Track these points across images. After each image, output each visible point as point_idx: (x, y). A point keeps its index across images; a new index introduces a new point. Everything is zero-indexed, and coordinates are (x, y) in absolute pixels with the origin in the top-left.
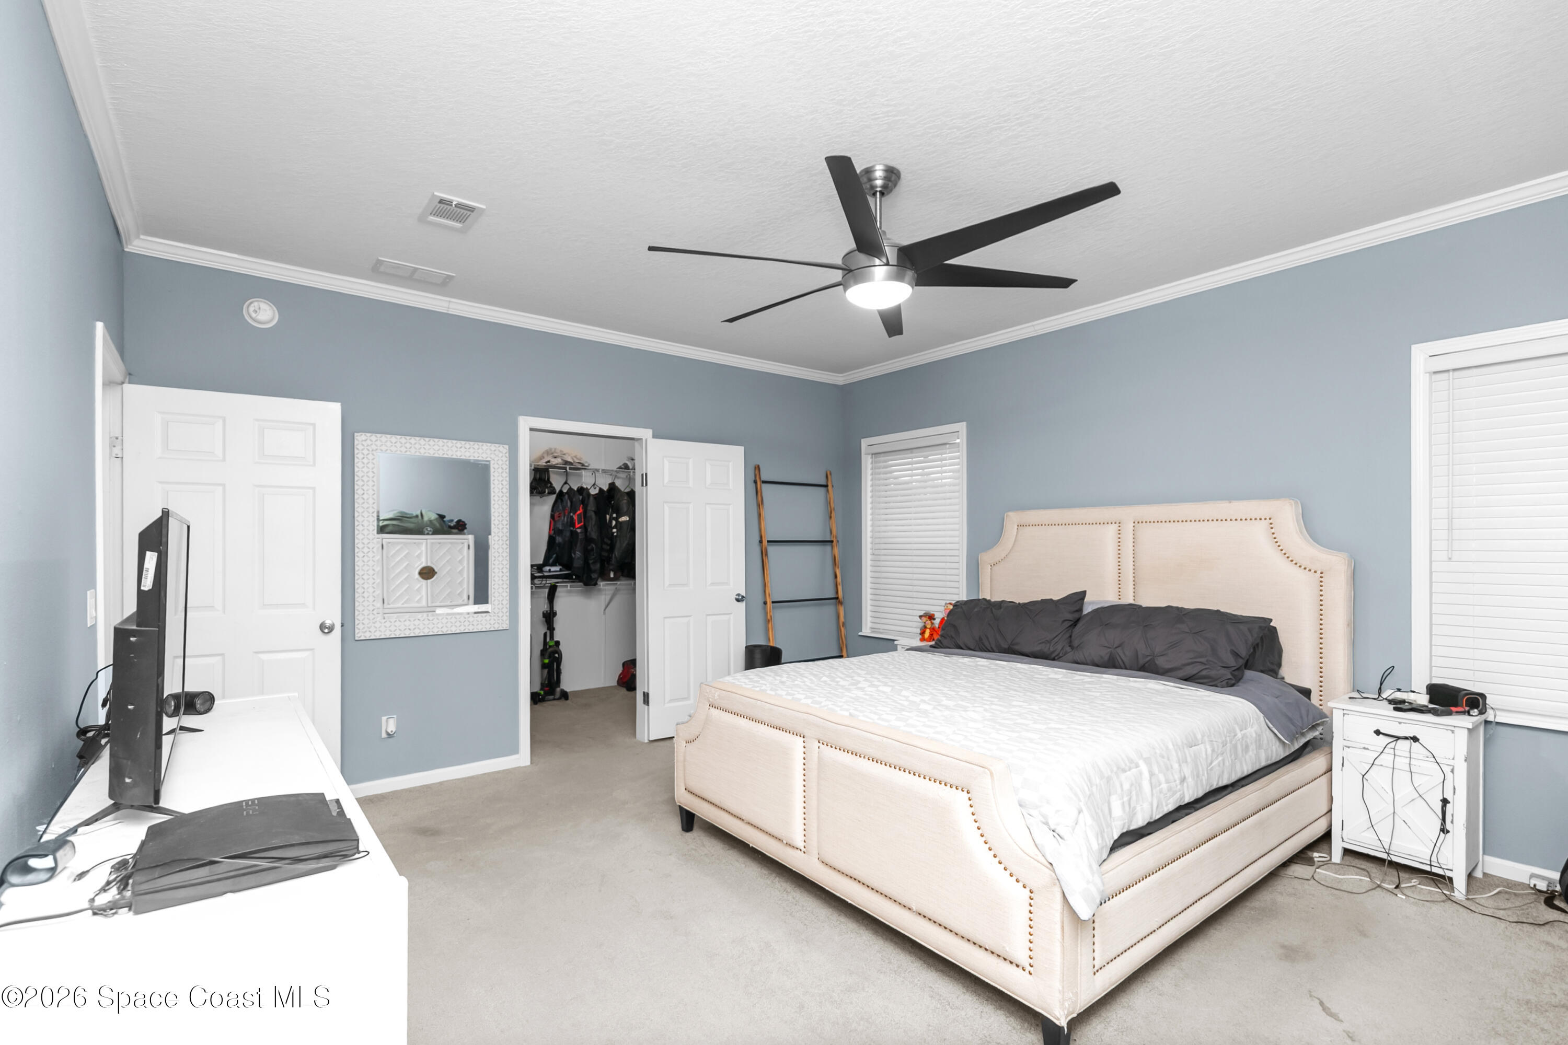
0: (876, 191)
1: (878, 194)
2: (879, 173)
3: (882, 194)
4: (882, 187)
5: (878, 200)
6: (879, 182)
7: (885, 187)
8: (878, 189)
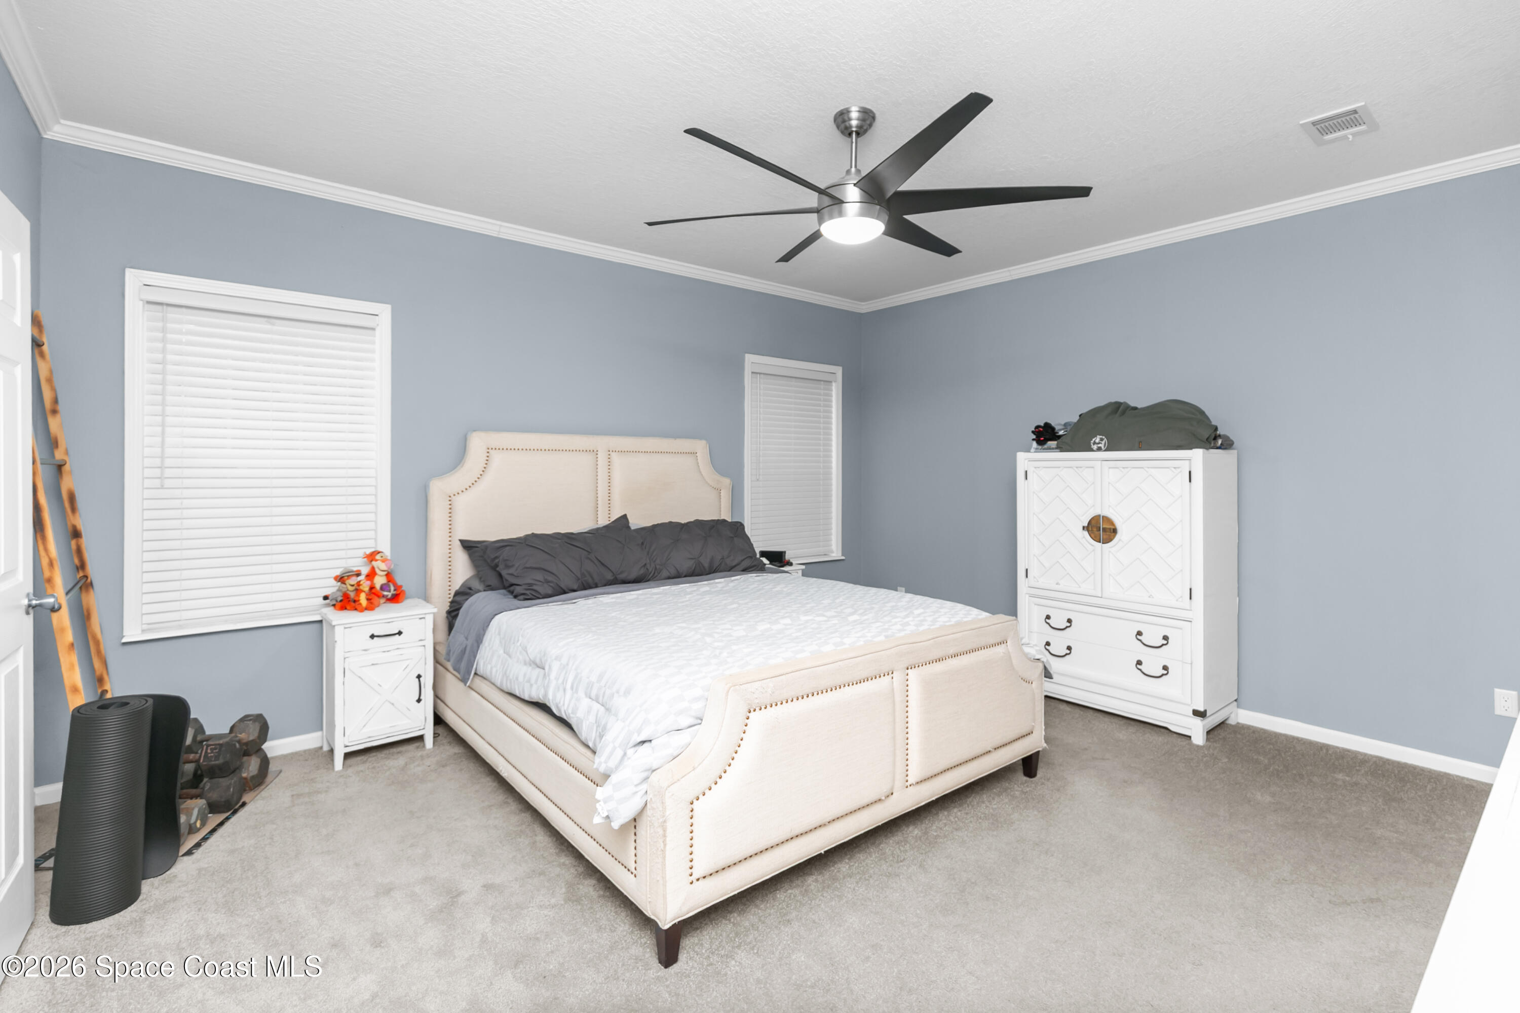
0: (852, 132)
1: (854, 133)
2: (854, 115)
3: (858, 134)
4: (857, 127)
5: (854, 140)
6: (854, 123)
7: (859, 127)
8: (854, 129)
